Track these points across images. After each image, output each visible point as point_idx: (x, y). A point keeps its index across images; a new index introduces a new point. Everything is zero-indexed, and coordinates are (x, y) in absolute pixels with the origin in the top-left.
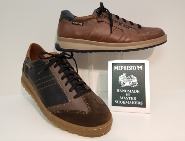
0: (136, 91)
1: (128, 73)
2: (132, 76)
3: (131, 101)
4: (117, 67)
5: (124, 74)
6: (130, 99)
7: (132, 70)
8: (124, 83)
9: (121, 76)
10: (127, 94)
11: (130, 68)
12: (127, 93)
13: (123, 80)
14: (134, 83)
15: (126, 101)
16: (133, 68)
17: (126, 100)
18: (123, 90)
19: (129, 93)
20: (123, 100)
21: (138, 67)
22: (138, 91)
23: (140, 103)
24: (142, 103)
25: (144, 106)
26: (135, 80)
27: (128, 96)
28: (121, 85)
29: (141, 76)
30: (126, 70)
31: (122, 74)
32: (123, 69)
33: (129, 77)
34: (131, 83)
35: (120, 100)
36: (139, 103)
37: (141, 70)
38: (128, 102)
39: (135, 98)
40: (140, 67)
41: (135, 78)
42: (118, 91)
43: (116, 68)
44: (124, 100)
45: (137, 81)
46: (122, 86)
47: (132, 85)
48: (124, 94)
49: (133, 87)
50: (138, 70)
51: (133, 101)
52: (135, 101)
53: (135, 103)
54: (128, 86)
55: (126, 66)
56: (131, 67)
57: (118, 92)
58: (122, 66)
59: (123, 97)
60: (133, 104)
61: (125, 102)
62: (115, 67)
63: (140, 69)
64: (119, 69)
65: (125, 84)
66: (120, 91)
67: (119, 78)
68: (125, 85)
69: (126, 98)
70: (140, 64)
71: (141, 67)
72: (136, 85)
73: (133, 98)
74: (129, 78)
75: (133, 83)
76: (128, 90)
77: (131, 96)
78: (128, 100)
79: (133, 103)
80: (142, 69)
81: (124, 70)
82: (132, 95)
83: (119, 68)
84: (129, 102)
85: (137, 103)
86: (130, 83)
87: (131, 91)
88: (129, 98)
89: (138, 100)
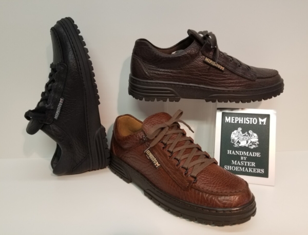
0: (255, 154)
1: (246, 128)
2: (251, 132)
3: (248, 167)
4: (230, 118)
5: (240, 129)
6: (246, 165)
7: (251, 123)
8: (238, 142)
9: (235, 131)
10: (242, 158)
11: (248, 121)
12: (243, 156)
13: (237, 138)
14: (253, 143)
15: (241, 168)
16: (253, 121)
17: (240, 166)
18: (237, 152)
19: (245, 156)
20: (236, 166)
21: (260, 120)
22: (258, 154)
23: (261, 171)
24: (263, 171)
25: (266, 175)
26: (255, 138)
27: (244, 160)
28: (233, 144)
29: (263, 132)
30: (242, 123)
31: (237, 129)
32: (238, 122)
33: (246, 133)
34: (249, 142)
35: (232, 165)
36: (259, 171)
37: (264, 124)
38: (243, 168)
39: (253, 164)
40: (263, 121)
41: (255, 135)
42: (229, 152)
43: (228, 120)
44: (238, 166)
45: (257, 140)
46: (236, 145)
47: (251, 146)
48: (238, 158)
49: (252, 147)
50: (260, 124)
51: (251, 167)
52: (253, 167)
53: (253, 170)
54: (245, 147)
55: (242, 118)
56: (250, 120)
57: (229, 155)
58: (236, 118)
59: (236, 161)
60: (251, 172)
61: (239, 169)
62: (226, 118)
63: (262, 123)
64: (232, 122)
65: (240, 143)
66: (232, 152)
67: (232, 134)
68: (240, 145)
69: (240, 163)
70: (263, 116)
71: (265, 120)
72: (256, 145)
73: (251, 164)
74: (247, 135)
75: (251, 142)
76: (245, 152)
77: (247, 160)
78: (244, 166)
79: (250, 170)
80: (266, 123)
81: (240, 122)
82: (250, 159)
83: (232, 120)
84: (245, 169)
85: (257, 170)
86: (247, 142)
87: (249, 154)
88: (244, 163)
89: (257, 166)
